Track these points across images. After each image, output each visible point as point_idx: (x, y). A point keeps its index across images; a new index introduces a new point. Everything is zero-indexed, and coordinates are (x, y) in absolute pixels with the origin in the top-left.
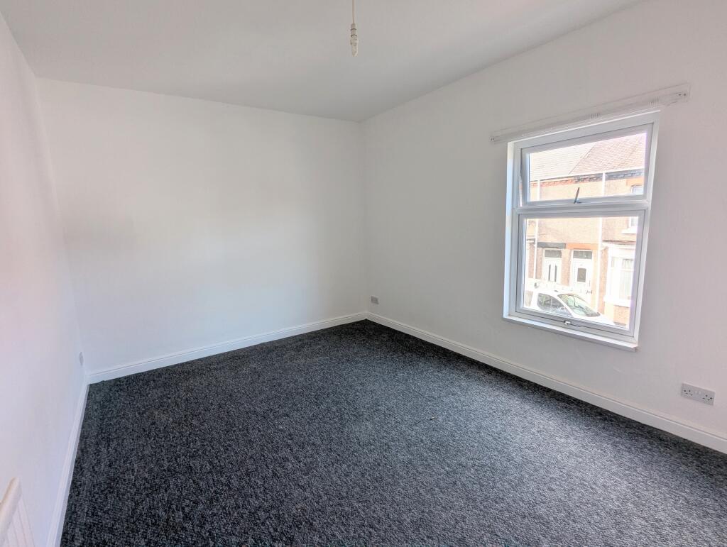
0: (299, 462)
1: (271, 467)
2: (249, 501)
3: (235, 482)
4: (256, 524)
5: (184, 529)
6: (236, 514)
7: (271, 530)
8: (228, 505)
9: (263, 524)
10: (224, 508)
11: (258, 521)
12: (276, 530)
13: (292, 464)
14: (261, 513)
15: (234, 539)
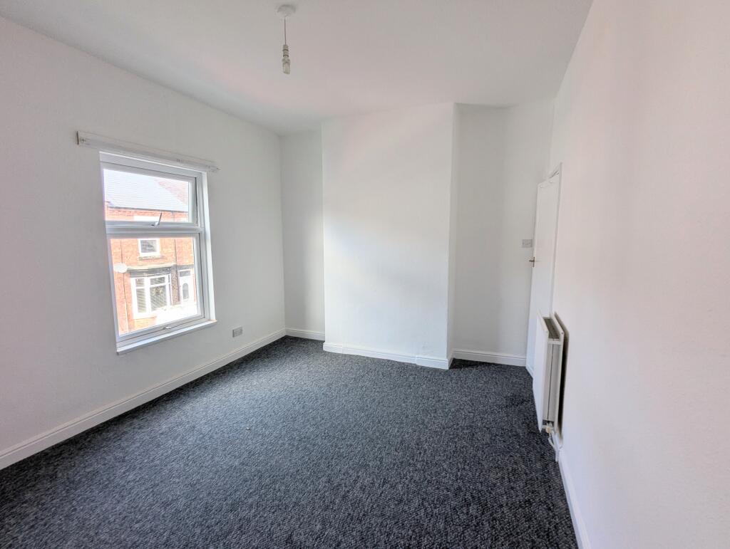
0: (358, 477)
1: (379, 492)
2: (420, 479)
3: (416, 502)
4: (427, 463)
5: (473, 497)
6: (434, 478)
7: (422, 454)
8: (434, 488)
9: (423, 461)
10: (438, 488)
11: (425, 464)
12: (420, 453)
13: (364, 479)
14: (419, 466)
15: (445, 466)
